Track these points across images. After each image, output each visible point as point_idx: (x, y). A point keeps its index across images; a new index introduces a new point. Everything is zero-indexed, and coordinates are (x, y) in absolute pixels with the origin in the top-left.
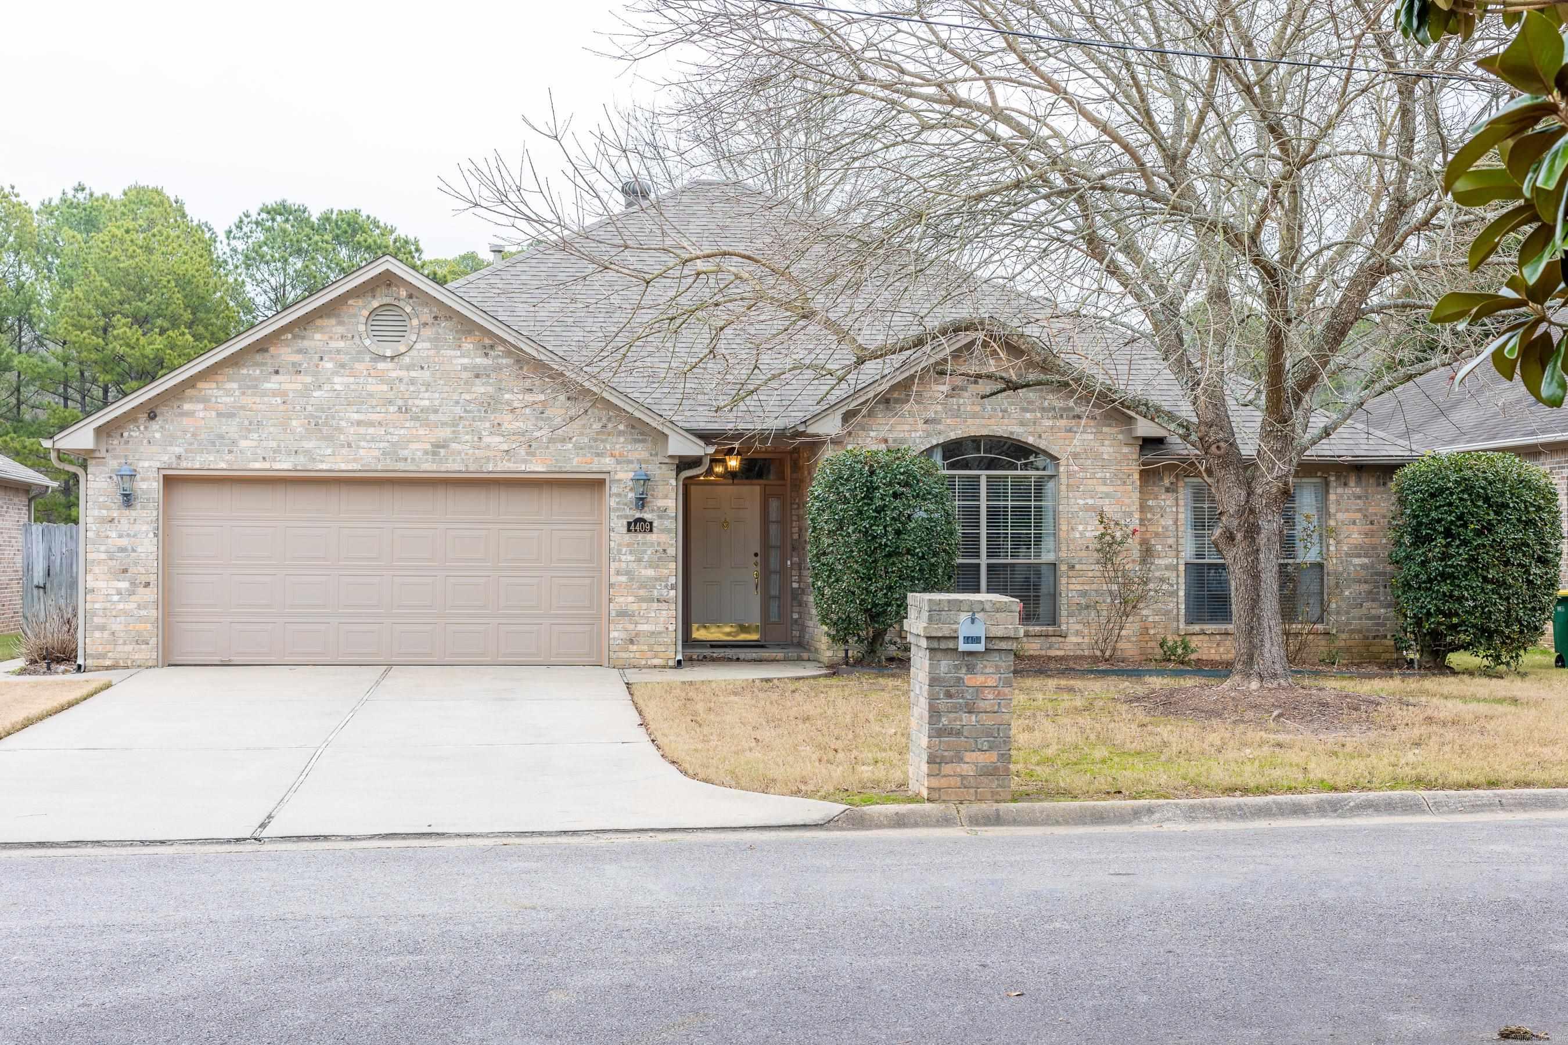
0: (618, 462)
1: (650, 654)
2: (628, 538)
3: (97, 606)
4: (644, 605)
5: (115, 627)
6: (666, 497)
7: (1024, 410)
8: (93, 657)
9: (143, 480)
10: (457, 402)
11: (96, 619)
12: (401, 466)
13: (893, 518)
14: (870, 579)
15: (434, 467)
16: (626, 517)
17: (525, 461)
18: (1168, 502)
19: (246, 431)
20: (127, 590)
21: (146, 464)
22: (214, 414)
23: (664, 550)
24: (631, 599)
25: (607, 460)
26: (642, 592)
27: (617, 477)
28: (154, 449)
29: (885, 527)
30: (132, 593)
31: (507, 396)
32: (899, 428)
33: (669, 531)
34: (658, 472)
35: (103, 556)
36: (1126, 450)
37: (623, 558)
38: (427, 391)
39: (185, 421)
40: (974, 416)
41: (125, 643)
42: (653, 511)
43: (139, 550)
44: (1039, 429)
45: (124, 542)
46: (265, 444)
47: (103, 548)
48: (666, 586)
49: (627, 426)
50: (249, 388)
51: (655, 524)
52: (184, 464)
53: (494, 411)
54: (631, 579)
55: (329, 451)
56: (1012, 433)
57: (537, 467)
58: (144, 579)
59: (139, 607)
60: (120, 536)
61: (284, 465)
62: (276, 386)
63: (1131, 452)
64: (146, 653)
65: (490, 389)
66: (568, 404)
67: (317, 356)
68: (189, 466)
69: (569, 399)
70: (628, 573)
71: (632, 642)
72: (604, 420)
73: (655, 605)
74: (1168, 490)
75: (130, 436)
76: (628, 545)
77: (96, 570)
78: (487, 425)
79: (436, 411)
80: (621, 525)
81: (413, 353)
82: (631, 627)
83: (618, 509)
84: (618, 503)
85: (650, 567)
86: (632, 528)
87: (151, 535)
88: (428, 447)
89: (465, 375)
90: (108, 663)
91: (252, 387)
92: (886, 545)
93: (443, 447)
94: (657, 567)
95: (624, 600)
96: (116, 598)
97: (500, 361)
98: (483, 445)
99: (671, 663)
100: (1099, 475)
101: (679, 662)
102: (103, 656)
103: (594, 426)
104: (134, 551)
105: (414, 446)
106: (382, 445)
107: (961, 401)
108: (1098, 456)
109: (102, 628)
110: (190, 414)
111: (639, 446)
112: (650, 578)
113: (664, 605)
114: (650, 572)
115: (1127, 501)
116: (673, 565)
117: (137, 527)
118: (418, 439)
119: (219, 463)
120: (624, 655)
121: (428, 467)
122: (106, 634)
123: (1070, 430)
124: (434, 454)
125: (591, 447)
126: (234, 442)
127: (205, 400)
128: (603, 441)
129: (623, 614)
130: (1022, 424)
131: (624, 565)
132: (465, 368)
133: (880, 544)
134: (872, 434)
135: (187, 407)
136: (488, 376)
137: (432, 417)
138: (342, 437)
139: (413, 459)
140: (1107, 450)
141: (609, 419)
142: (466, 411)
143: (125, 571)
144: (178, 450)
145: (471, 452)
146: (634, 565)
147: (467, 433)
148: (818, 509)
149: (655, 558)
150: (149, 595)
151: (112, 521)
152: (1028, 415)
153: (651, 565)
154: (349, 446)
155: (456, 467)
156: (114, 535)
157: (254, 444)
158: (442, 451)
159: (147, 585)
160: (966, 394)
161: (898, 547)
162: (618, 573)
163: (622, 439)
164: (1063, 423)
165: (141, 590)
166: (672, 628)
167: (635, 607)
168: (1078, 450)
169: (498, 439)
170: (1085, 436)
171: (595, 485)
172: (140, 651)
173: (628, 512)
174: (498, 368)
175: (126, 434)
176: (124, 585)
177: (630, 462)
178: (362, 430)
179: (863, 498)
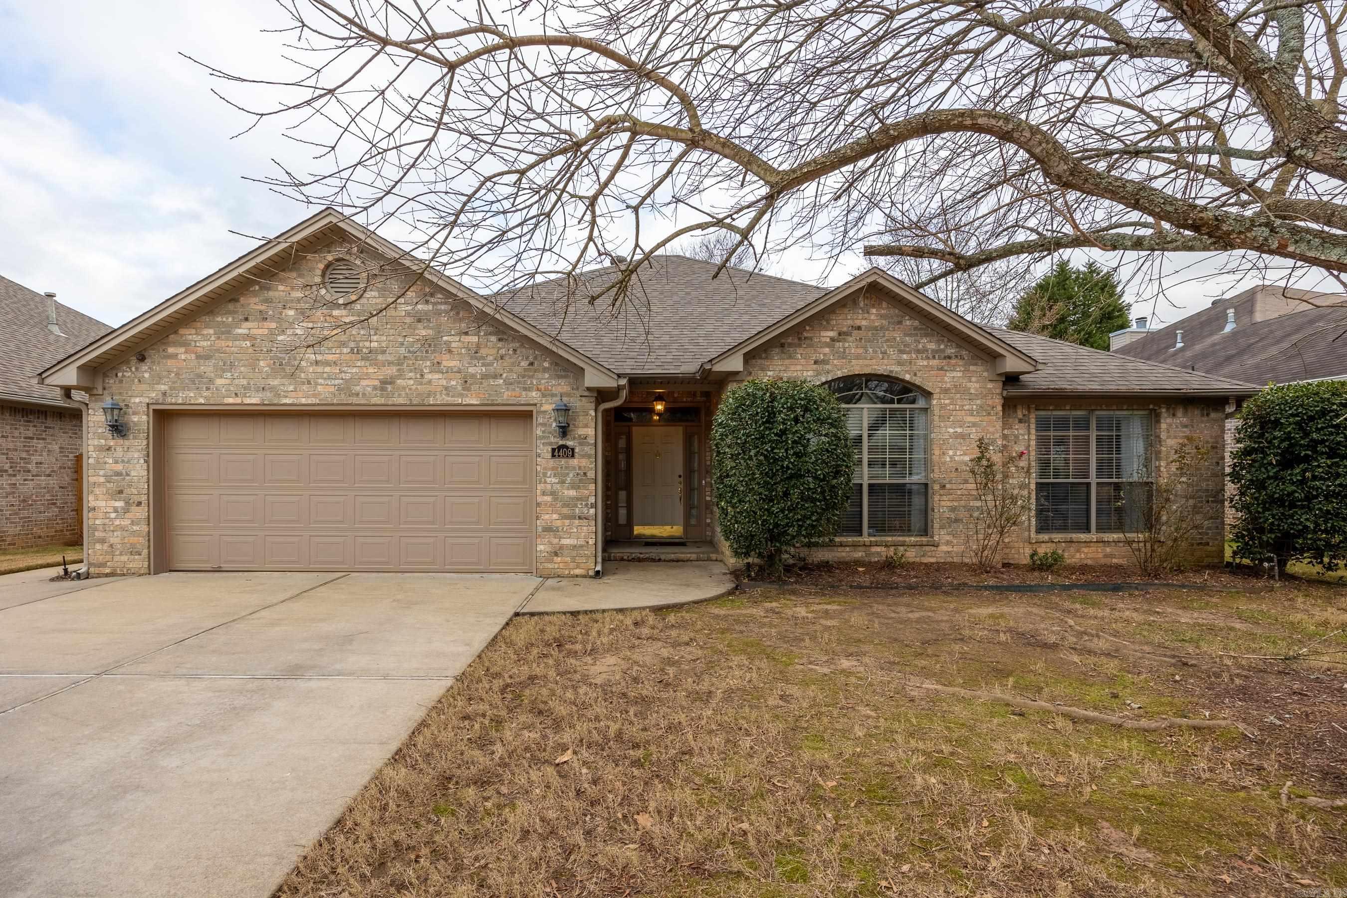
0: (544, 396)
1: (572, 565)
2: (552, 463)
3: (97, 522)
4: (567, 522)
5: (112, 540)
6: (586, 426)
7: (901, 352)
8: (95, 565)
9: (134, 413)
10: (402, 344)
11: (96, 534)
12: (355, 400)
13: (794, 442)
14: (772, 501)
15: (382, 401)
16: (550, 444)
17: (461, 395)
18: (1021, 432)
19: (221, 371)
20: (122, 508)
21: (137, 400)
22: (193, 356)
23: (585, 474)
24: (555, 516)
25: (534, 394)
26: (565, 511)
27: (543, 409)
28: (144, 387)
29: (786, 450)
30: (126, 511)
31: (445, 338)
32: (792, 368)
33: (589, 456)
34: (578, 404)
35: (102, 479)
36: (990, 385)
37: (548, 480)
38: (376, 334)
39: (170, 362)
40: (858, 357)
41: (121, 554)
42: (574, 438)
43: (133, 473)
44: (914, 368)
45: (119, 467)
46: (237, 381)
47: (102, 472)
48: (586, 505)
49: (551, 364)
50: (223, 333)
51: (577, 450)
52: (169, 400)
53: (434, 351)
54: (556, 499)
55: (291, 388)
56: (891, 372)
57: (472, 400)
58: (136, 499)
59: (133, 523)
60: (116, 462)
61: (253, 400)
62: (245, 331)
63: (995, 388)
64: (139, 562)
65: (431, 332)
66: (500, 345)
67: (280, 305)
68: (173, 401)
69: (500, 340)
70: (553, 493)
71: (556, 554)
72: (531, 359)
73: (577, 522)
74: (1020, 421)
75: (123, 376)
76: (553, 469)
77: (97, 491)
78: (428, 363)
79: (383, 352)
80: (546, 451)
81: (363, 301)
82: (556, 541)
83: (544, 437)
84: (544, 432)
85: (573, 488)
86: (556, 453)
87: (142, 461)
88: (377, 383)
89: (408, 320)
90: (108, 571)
91: (226, 332)
92: (788, 468)
93: (390, 383)
94: (579, 487)
95: (550, 517)
96: (113, 515)
97: (439, 307)
98: (425, 381)
99: (591, 573)
100: (966, 408)
101: (598, 573)
102: (103, 565)
103: (522, 364)
104: (128, 475)
105: (364, 383)
106: (337, 382)
107: (847, 345)
108: (966, 391)
109: (103, 541)
110: (175, 356)
111: (562, 382)
112: (572, 498)
113: (585, 522)
114: (572, 493)
115: (991, 429)
116: (592, 486)
117: (130, 455)
118: (367, 376)
119: (198, 399)
120: (550, 566)
121: (377, 401)
122: (106, 546)
123: (942, 369)
124: (383, 389)
125: (519, 383)
126: (211, 381)
127: (185, 344)
128: (532, 377)
129: (548, 529)
130: (900, 363)
131: (549, 487)
132: (408, 314)
133: (782, 467)
134: (769, 373)
135: (171, 350)
136: (429, 320)
137: (380, 357)
138: (303, 375)
139: (364, 394)
140: (974, 386)
141: (535, 358)
142: (409, 352)
143: (121, 492)
144: (163, 387)
145: (414, 387)
146: (558, 486)
147: (411, 371)
148: (722, 435)
149: (577, 480)
150: (141, 513)
151: (109, 449)
152: (905, 356)
153: (573, 486)
154: (309, 383)
155: (401, 401)
156: (111, 461)
157: (228, 382)
158: (389, 387)
159: (139, 504)
160: (850, 339)
161: (800, 470)
162: (544, 493)
163: (547, 376)
164: (935, 363)
165: (134, 508)
166: (592, 542)
167: (559, 523)
168: (948, 386)
169: (437, 376)
170: (955, 374)
171: (524, 416)
172: (134, 560)
173: (552, 440)
174: (439, 313)
175: (120, 374)
176: (120, 504)
177: (553, 395)
178: (319, 369)
179: (764, 423)
